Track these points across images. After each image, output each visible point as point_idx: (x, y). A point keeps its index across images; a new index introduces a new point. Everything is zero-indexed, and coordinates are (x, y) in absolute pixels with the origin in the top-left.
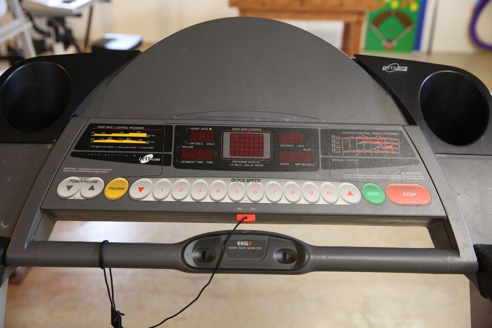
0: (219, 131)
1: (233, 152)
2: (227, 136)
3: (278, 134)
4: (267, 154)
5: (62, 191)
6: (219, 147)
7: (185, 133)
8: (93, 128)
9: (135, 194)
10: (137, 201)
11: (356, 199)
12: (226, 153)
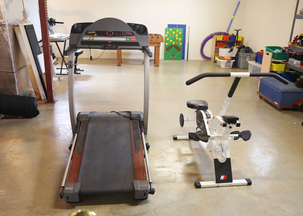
0: (106, 32)
1: (108, 34)
2: (107, 32)
3: (114, 32)
4: (113, 34)
5: (84, 39)
6: (106, 34)
7: (101, 32)
8: (87, 31)
9: (94, 39)
10: (94, 40)
11: (125, 40)
12: (107, 34)
